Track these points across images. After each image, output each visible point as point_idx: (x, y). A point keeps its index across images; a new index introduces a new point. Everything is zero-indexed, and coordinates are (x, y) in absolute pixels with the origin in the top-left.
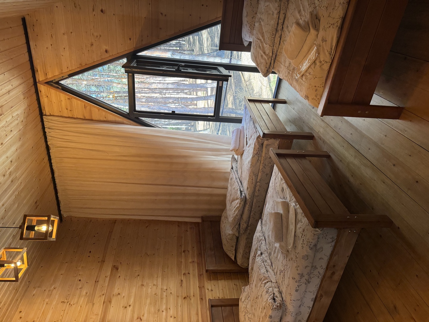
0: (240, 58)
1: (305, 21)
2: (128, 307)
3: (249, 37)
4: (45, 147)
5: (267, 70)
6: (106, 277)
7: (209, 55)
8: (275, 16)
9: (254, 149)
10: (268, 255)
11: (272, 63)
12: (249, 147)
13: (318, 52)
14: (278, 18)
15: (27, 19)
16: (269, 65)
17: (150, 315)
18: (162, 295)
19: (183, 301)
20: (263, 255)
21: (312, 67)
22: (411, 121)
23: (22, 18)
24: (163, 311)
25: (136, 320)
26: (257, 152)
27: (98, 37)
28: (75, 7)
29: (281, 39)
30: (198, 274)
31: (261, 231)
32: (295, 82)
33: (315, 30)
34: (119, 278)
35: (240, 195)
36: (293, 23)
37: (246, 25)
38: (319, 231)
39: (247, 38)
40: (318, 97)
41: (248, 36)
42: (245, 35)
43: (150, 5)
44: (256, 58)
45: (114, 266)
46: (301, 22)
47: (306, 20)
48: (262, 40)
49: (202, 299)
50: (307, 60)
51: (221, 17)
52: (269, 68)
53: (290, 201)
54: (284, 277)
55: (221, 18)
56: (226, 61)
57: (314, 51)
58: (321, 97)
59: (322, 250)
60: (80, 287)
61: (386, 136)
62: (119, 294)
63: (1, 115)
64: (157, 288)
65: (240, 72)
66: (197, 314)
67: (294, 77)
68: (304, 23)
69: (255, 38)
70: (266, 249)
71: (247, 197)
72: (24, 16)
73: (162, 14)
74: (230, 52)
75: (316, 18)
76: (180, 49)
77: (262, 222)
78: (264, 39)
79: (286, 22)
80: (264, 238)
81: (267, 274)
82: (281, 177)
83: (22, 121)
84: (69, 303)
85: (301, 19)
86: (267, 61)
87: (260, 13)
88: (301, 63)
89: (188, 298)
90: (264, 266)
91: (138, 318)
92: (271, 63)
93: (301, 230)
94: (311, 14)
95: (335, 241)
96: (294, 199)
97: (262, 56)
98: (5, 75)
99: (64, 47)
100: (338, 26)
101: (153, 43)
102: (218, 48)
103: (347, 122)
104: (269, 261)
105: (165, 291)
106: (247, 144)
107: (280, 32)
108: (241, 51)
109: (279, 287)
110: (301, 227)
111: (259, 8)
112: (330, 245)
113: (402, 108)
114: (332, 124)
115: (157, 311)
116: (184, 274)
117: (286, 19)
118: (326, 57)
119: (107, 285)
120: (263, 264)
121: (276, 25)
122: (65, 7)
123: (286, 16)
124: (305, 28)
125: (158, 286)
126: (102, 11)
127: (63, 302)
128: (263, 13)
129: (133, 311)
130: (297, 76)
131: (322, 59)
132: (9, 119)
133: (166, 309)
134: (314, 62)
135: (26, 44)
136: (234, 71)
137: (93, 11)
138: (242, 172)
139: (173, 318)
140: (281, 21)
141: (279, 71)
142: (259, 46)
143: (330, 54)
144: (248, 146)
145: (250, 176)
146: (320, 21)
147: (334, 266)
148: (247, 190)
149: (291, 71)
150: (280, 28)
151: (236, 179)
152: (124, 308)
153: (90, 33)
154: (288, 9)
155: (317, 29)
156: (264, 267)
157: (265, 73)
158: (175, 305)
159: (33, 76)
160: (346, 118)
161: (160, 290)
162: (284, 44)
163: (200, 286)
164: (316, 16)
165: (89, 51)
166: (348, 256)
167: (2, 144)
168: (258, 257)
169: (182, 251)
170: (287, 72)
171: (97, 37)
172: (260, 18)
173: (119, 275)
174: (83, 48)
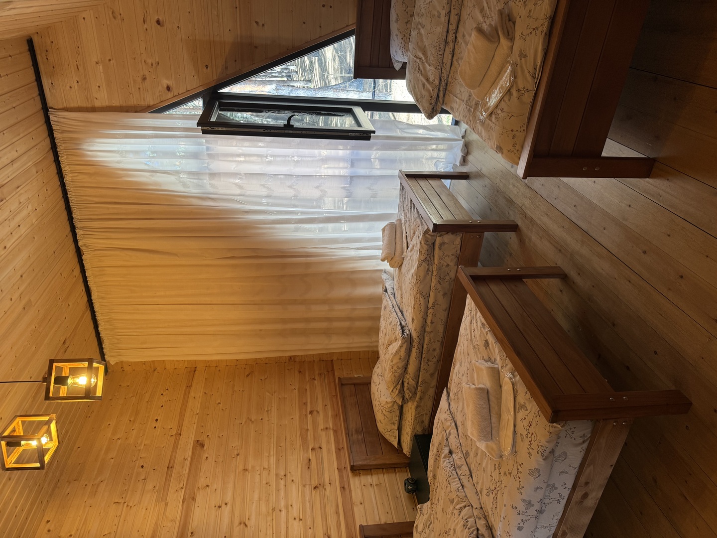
0: (389, 91)
1: (490, 25)
2: (224, 506)
3: (403, 54)
4: (75, 250)
5: (433, 109)
6: (184, 459)
7: (336, 88)
8: (443, 19)
9: (421, 253)
10: (462, 456)
11: (440, 95)
12: (411, 251)
13: (514, 73)
14: (447, 22)
15: (36, 41)
16: (435, 100)
17: (260, 517)
18: (278, 484)
19: (313, 492)
20: (454, 455)
21: (506, 99)
22: (668, 180)
23: (28, 40)
24: (280, 511)
25: (238, 526)
26: (425, 256)
27: (154, 65)
28: (115, 18)
29: (453, 56)
30: (336, 448)
31: (449, 411)
32: (479, 126)
33: (508, 39)
34: (206, 460)
35: (401, 332)
36: (472, 29)
37: (397, 35)
38: (559, 426)
39: (398, 56)
40: (518, 147)
41: (400, 53)
42: (396, 52)
43: (238, 9)
44: (414, 88)
45: (198, 441)
46: (485, 27)
47: (493, 23)
48: (423, 58)
49: (343, 488)
50: (498, 88)
51: (354, 23)
52: (436, 104)
53: (502, 367)
54: (495, 501)
55: (355, 25)
56: (366, 96)
57: (508, 74)
58: (522, 147)
59: (566, 458)
60: (143, 478)
61: (630, 206)
62: (208, 486)
63: (2, 201)
64: (269, 474)
65: (390, 113)
66: (337, 513)
67: (477, 118)
68: (489, 29)
69: (411, 56)
70: (459, 444)
71: (414, 335)
72: (30, 37)
73: (257, 23)
74: (372, 80)
75: (509, 21)
76: (288, 79)
77: (448, 394)
78: (426, 58)
79: (461, 29)
80: (453, 424)
81: (462, 492)
82: (483, 320)
83: (36, 209)
84: (126, 504)
85: (485, 22)
86: (432, 93)
87: (418, 15)
88: (488, 93)
89: (321, 488)
90: (457, 476)
91: (240, 523)
92: (438, 96)
93: (526, 423)
94: (501, 13)
95: (588, 442)
96: (510, 365)
97: (424, 85)
98: (5, 134)
99: (98, 85)
100: (545, 32)
101: (245, 71)
102: (352, 75)
103: (567, 186)
104: (465, 468)
105: (282, 477)
106: (408, 247)
107: (451, 45)
108: (392, 78)
109: (487, 517)
110: (525, 419)
111: (416, 6)
112: (579, 448)
113: (654, 160)
114: (543, 192)
115: (271, 511)
116: (313, 449)
117: (461, 23)
118: (527, 82)
119: (187, 472)
120: (454, 472)
121: (445, 34)
122: (97, 18)
123: (461, 19)
124: (490, 36)
125: (272, 470)
126: (158, 22)
127: (117, 502)
128: (423, 15)
129: (232, 512)
130: (482, 115)
131: (521, 86)
132: (14, 206)
133: (286, 507)
134: (509, 90)
135: (36, 83)
136: (380, 112)
137: (144, 23)
138: (402, 295)
139: (297, 520)
140: (452, 27)
141: (452, 108)
142: (419, 69)
143: (534, 77)
144: (409, 249)
145: (416, 298)
146: (515, 25)
147: (587, 483)
148: (413, 323)
149: (473, 107)
150: (451, 37)
151: (393, 306)
152: (217, 507)
153: (141, 60)
154: (463, 7)
155: (511, 37)
156: (458, 479)
157: (430, 112)
158: (300, 500)
159: (49, 135)
160: (565, 179)
161: (275, 476)
162: (459, 64)
163: (339, 468)
164: (509, 16)
165: (141, 89)
166: (612, 466)
167: (5, 247)
168: (444, 459)
169: (308, 413)
170: (466, 110)
171: (152, 65)
172: (419, 23)
173: (207, 455)
174: (130, 85)
